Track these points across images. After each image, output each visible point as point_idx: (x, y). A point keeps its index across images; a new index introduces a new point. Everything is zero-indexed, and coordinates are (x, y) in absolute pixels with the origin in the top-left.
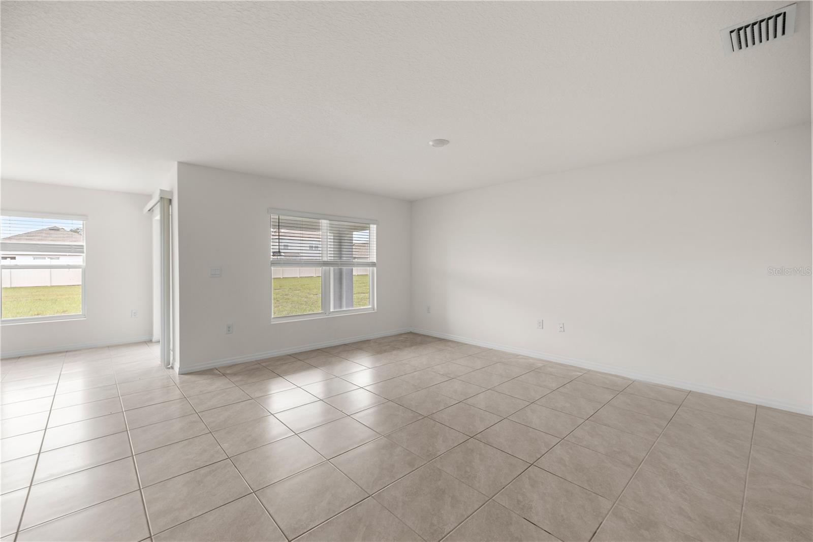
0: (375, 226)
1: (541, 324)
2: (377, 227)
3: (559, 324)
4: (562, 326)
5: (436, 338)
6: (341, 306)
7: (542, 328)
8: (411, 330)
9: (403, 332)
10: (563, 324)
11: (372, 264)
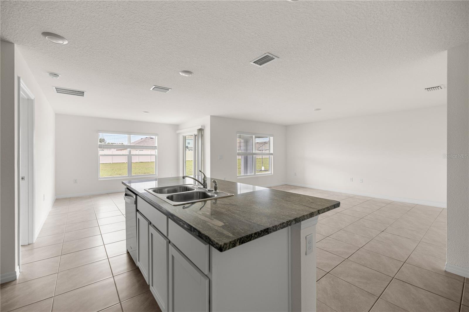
0: (272, 137)
1: (352, 179)
2: (273, 138)
3: (360, 179)
4: (361, 180)
5: (300, 187)
6: (247, 173)
7: (352, 181)
8: (286, 183)
9: (284, 184)
10: (362, 179)
11: (272, 154)
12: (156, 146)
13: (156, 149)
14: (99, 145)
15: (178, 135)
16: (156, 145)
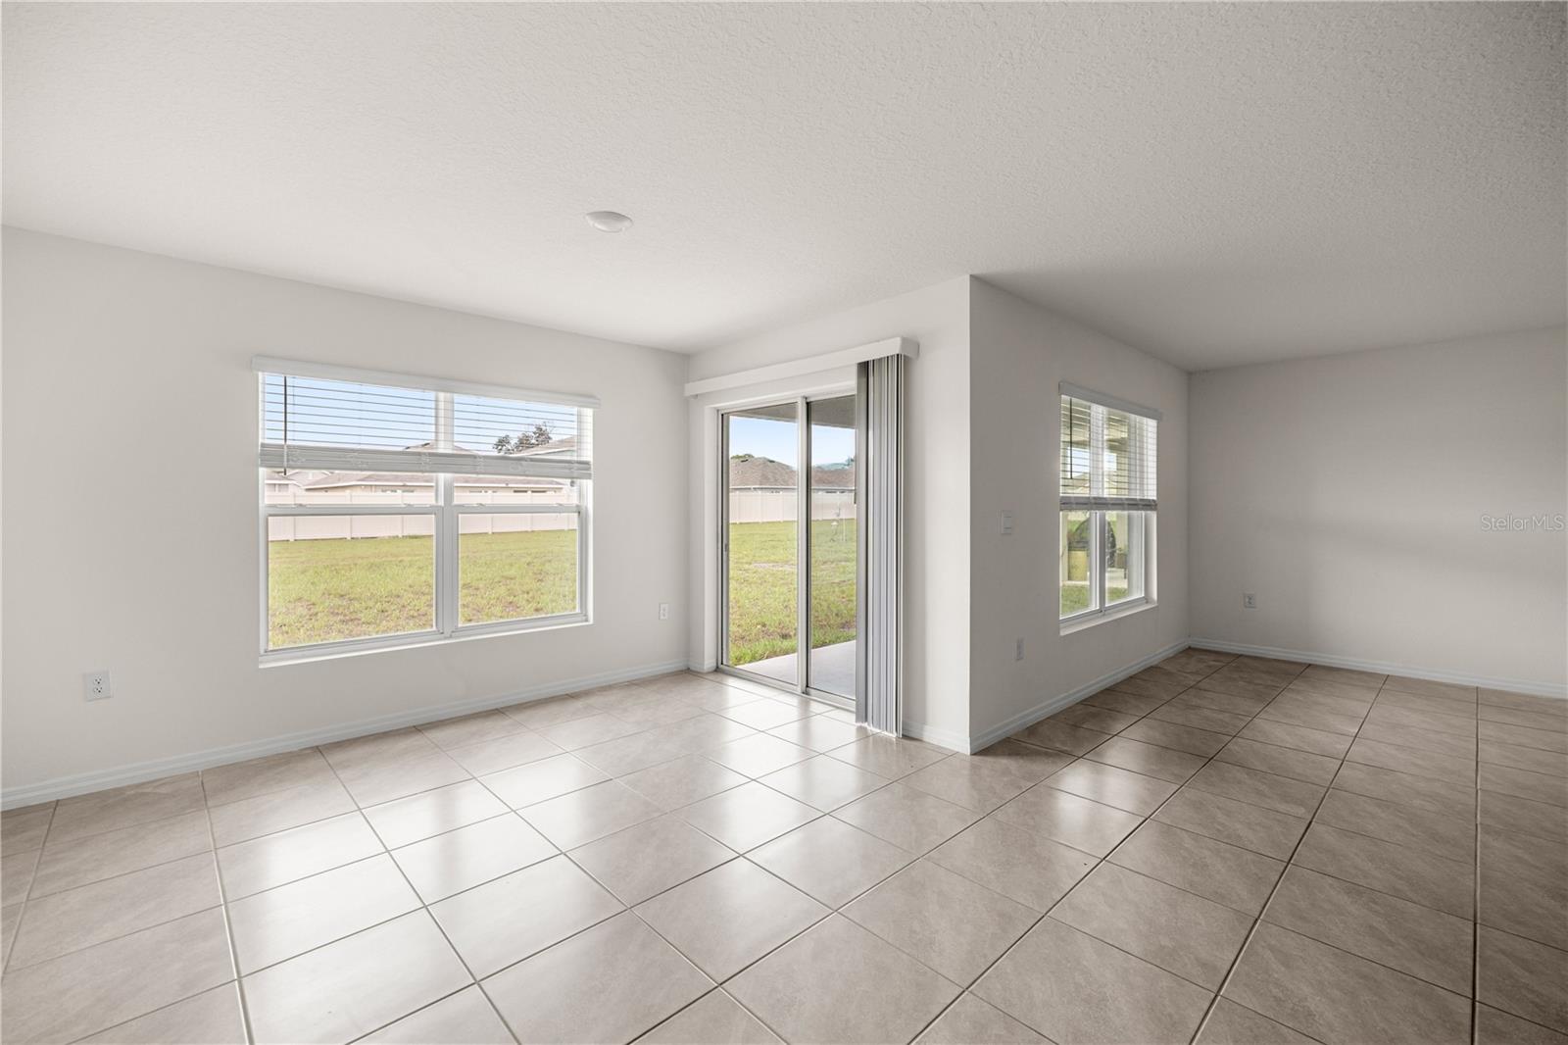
0: (1155, 423)
8: (1189, 644)
11: (1147, 505)
12: (587, 463)
13: (589, 477)
14: (263, 445)
15: (687, 405)
16: (588, 455)
